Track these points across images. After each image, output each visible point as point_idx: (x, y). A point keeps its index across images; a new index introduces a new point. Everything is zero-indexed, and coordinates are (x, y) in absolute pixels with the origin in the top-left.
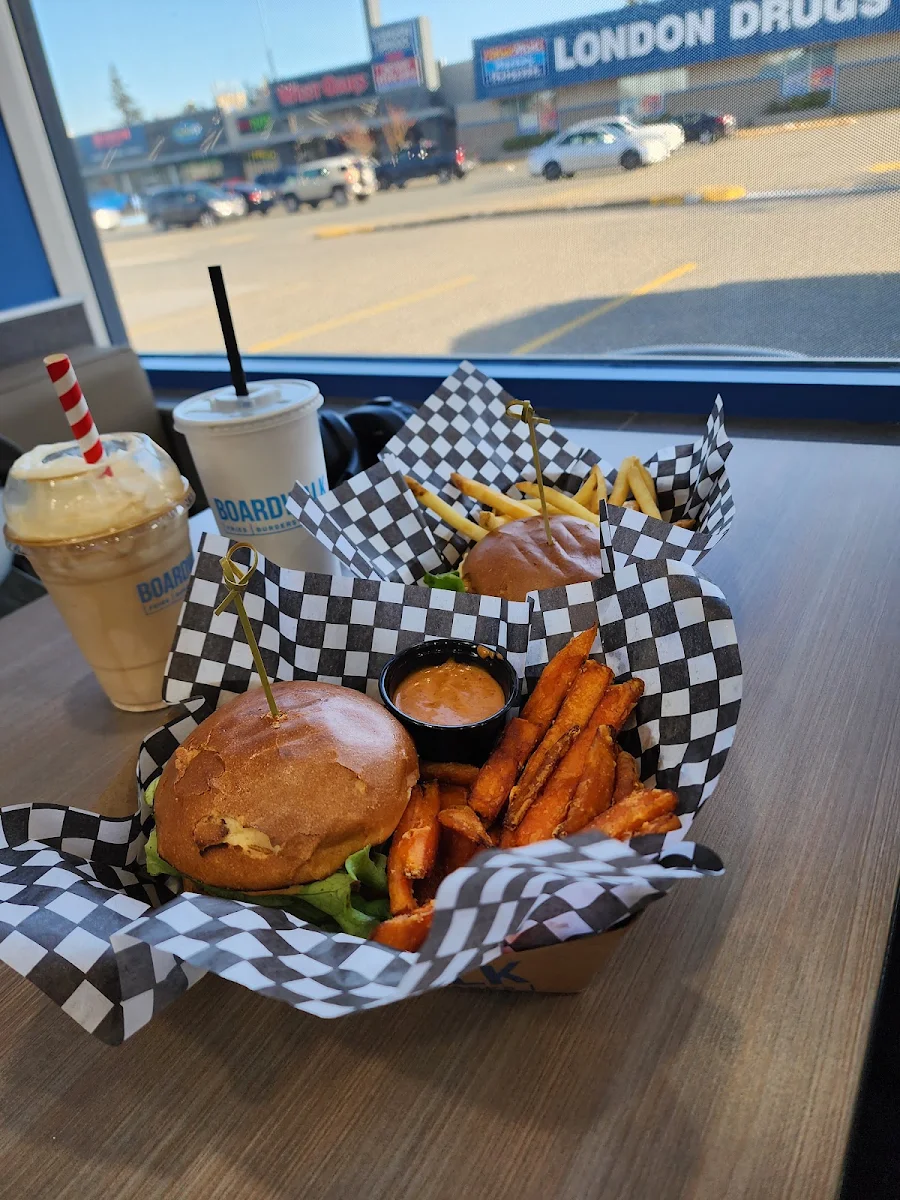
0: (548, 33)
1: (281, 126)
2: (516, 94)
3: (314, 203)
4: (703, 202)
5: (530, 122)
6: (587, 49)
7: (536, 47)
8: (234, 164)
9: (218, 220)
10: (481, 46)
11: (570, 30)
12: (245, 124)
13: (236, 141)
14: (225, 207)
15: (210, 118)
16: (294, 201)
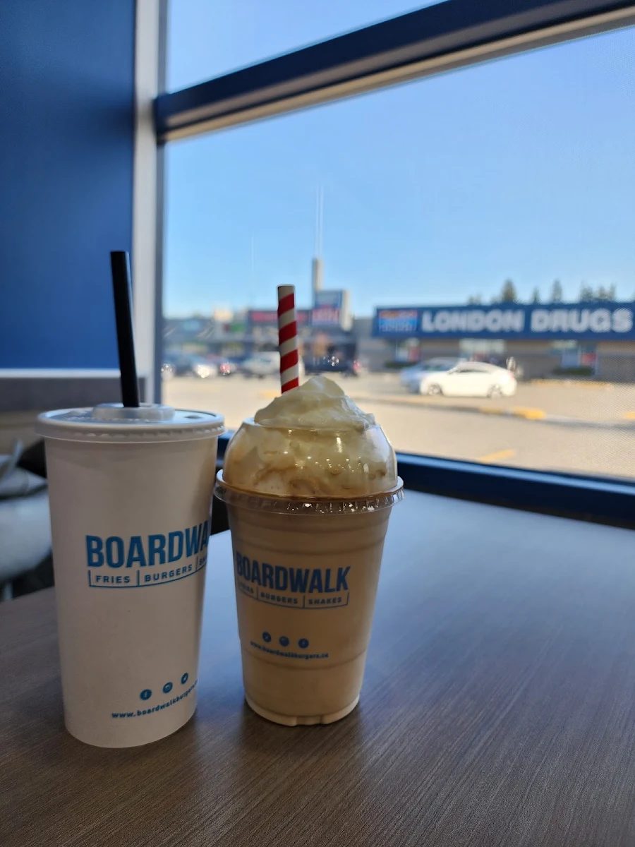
0: (420, 311)
1: (250, 332)
2: (396, 339)
3: (261, 376)
4: (514, 416)
5: (403, 354)
6: (443, 321)
7: (412, 316)
8: (215, 349)
9: (197, 376)
10: (379, 311)
11: (434, 311)
12: (228, 328)
13: (220, 335)
14: (204, 370)
15: (206, 322)
16: (248, 374)
